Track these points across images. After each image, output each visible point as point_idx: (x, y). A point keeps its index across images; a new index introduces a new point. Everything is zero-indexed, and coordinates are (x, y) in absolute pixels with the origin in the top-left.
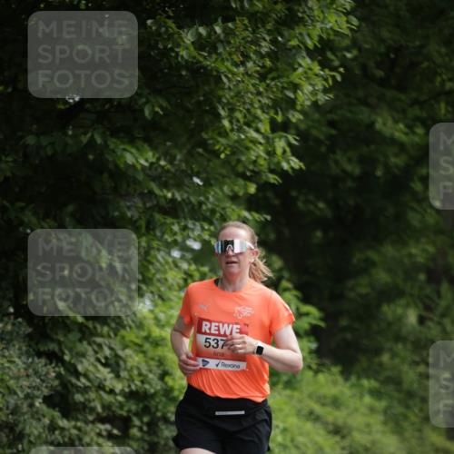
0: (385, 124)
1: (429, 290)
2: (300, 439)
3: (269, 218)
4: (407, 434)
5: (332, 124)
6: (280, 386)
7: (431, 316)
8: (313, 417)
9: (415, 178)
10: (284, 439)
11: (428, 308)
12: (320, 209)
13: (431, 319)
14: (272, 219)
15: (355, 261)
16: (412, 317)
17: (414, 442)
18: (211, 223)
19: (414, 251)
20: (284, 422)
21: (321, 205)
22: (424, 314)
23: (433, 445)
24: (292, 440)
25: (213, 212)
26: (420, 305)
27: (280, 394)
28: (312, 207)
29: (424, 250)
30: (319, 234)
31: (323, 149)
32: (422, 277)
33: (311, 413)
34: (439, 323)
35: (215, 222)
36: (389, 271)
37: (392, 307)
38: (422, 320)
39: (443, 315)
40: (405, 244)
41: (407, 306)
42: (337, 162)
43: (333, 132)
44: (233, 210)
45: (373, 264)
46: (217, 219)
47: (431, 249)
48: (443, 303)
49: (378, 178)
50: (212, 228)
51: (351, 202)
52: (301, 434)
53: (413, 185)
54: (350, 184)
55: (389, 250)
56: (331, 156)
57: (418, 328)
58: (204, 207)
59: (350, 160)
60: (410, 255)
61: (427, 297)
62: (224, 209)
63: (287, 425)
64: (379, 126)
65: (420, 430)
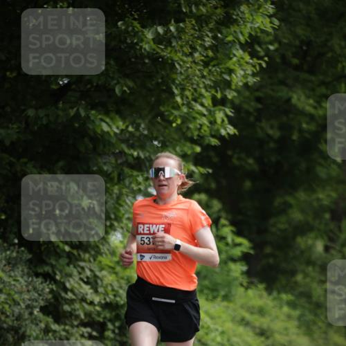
0: (299, 99)
1: (332, 226)
2: (235, 339)
3: (210, 171)
4: (316, 336)
5: (258, 100)
6: (219, 299)
7: (334, 245)
8: (244, 323)
9: (322, 141)
10: (222, 339)
11: (331, 240)
12: (250, 164)
13: (334, 248)
14: (213, 172)
15: (276, 204)
16: (319, 246)
17: (321, 342)
19: (321, 196)
20: (222, 327)
21: (251, 161)
22: (329, 244)
23: (335, 343)
24: (228, 340)
26: (326, 238)
27: (219, 305)
28: (243, 163)
29: (329, 196)
31: (252, 119)
32: (327, 216)
33: (243, 319)
34: (340, 251)
36: (303, 211)
37: (304, 239)
38: (327, 249)
40: (314, 191)
41: (316, 238)
42: (262, 128)
43: (260, 106)
45: (290, 206)
47: (334, 195)
48: (343, 236)
49: (294, 141)
51: (273, 159)
52: (235, 336)
53: (320, 146)
54: (272, 145)
55: (302, 195)
56: (258, 123)
57: (324, 255)
59: (272, 127)
60: (318, 200)
61: (331, 231)
63: (225, 329)
64: (294, 100)
65: (325, 333)
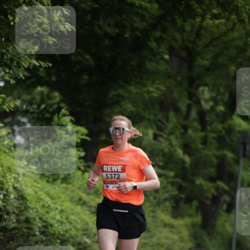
1: (160, 116)
2: (72, 217)
3: (50, 65)
6: (59, 181)
7: (162, 134)
8: (81, 202)
9: (152, 39)
10: (61, 217)
11: (160, 129)
12: (87, 60)
13: (162, 136)
14: (53, 66)
15: (110, 96)
18: (10, 68)
19: (151, 89)
20: (61, 206)
21: (88, 57)
22: (158, 132)
23: (162, 221)
24: (67, 218)
25: (12, 60)
27: (59, 187)
28: (80, 59)
29: (158, 89)
30: (86, 77)
31: (89, 17)
32: (157, 107)
33: (80, 199)
34: (168, 139)
35: (14, 68)
36: (134, 103)
38: (156, 137)
39: (171, 134)
40: (144, 85)
43: (96, 6)
44: (26, 59)
45: (123, 98)
46: (14, 66)
47: (163, 88)
48: (170, 126)
49: (127, 38)
50: (11, 72)
51: (108, 56)
52: (73, 214)
53: (150, 44)
54: (107, 42)
57: (153, 142)
58: (5, 57)
60: (149, 92)
61: (159, 121)
62: (19, 58)
63: (63, 208)
65: (154, 212)
